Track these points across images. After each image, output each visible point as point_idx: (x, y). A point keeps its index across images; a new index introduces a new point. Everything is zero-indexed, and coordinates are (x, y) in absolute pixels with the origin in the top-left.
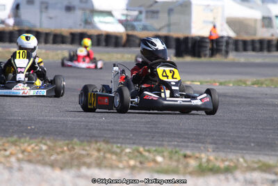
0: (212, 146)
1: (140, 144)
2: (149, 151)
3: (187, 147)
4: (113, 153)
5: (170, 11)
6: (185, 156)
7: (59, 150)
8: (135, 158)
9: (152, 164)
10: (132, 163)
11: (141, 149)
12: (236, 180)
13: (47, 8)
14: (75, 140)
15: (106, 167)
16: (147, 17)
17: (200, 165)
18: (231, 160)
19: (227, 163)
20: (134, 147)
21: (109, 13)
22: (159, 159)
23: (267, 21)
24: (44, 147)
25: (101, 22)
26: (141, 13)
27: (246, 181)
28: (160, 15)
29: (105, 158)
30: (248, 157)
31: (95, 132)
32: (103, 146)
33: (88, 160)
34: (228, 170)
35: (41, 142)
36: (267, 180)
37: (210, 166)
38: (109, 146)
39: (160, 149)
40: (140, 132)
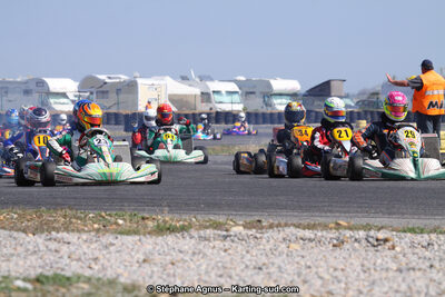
0: (167, 208)
1: (101, 209)
2: (110, 215)
3: (144, 210)
4: (78, 218)
5: (118, 91)
6: (143, 218)
7: (29, 217)
8: (98, 222)
9: (114, 226)
10: (96, 226)
11: (103, 214)
12: (191, 237)
13: (6, 92)
14: (43, 208)
15: (73, 231)
16: (97, 97)
17: (158, 226)
18: (185, 220)
19: (181, 223)
20: (97, 212)
21: (64, 95)
22: (121, 222)
23: (206, 96)
24: (15, 216)
25: (56, 103)
26: (92, 93)
27: (200, 237)
28: (110, 95)
29: (71, 223)
30: (199, 217)
31: (59, 200)
32: (68, 212)
33: (56, 225)
34: (183, 229)
35: (11, 211)
36: (219, 235)
37: (168, 226)
38: (74, 212)
39: (119, 213)
40: (101, 199)
